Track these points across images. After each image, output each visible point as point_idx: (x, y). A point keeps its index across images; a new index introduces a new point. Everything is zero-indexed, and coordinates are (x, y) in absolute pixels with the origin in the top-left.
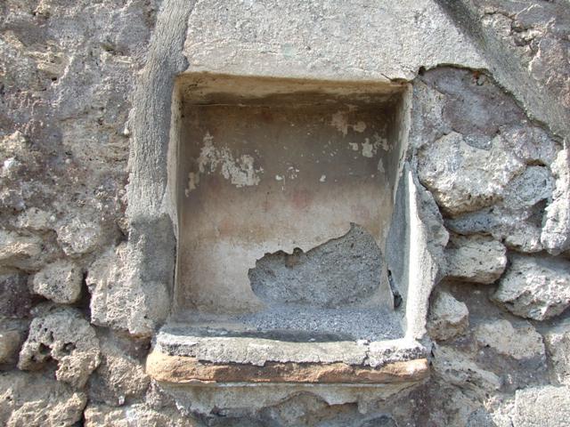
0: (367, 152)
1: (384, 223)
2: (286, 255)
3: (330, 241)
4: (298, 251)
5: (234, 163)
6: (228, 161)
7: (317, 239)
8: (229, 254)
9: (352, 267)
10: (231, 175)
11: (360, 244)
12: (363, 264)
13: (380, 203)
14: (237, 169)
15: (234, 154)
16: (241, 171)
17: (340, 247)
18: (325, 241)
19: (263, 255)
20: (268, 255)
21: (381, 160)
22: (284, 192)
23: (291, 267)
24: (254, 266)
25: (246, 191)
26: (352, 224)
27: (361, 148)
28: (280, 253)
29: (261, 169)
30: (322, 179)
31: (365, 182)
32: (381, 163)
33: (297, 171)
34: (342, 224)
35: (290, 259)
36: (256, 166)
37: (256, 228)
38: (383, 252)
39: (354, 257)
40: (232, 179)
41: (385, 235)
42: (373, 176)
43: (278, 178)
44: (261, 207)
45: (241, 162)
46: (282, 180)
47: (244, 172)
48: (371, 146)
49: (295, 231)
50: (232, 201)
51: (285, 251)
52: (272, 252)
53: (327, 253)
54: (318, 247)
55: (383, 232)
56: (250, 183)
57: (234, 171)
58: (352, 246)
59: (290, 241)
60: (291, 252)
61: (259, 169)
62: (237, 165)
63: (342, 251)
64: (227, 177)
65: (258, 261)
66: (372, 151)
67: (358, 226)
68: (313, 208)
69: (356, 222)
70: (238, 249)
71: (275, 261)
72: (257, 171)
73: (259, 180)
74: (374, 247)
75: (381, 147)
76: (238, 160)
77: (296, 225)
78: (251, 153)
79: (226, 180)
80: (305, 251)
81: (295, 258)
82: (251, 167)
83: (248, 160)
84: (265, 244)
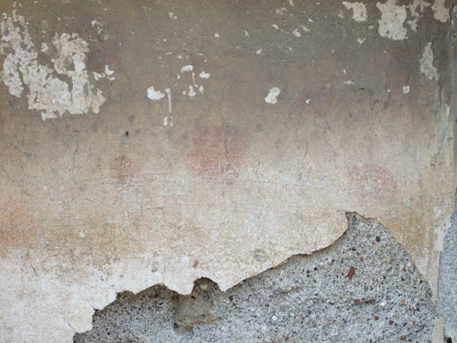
0: (390, 26)
1: (438, 213)
2: (176, 297)
3: (292, 260)
4: (205, 287)
5: (35, 55)
6: (19, 51)
7: (258, 254)
8: (21, 296)
9: (352, 330)
10: (26, 90)
11: (372, 269)
12: (381, 324)
13: (428, 161)
14: (44, 71)
15: (35, 30)
16: (55, 75)
17: (317, 276)
18: (278, 262)
19: (113, 298)
20: (124, 297)
21: (428, 48)
22: (169, 132)
23: (189, 329)
24: (86, 326)
25: (66, 126)
26: (352, 217)
27: (374, 15)
28: (158, 292)
29: (110, 72)
30: (272, 97)
31: (386, 105)
32: (428, 56)
33: (204, 75)
34: (326, 214)
35: (186, 309)
36: (93, 63)
37: (93, 225)
38: (434, 290)
39: (357, 302)
40: (31, 97)
41: (439, 245)
42: (406, 89)
43: (153, 94)
44: (107, 171)
45: (54, 51)
46: (163, 102)
47: (64, 78)
48: (402, 12)
49: (197, 232)
50: (28, 155)
51: (173, 286)
52: (136, 289)
53: (285, 293)
54: (260, 277)
55: (433, 237)
56: (78, 107)
57: (37, 75)
58: (352, 273)
59: (186, 259)
60: (186, 289)
61: (101, 71)
62: (44, 59)
63: (321, 285)
64: (15, 90)
65: (97, 313)
66: (405, 25)
67: (368, 220)
68: (247, 173)
69: (360, 211)
70: (47, 283)
71: (147, 315)
72: (97, 76)
73: (103, 100)
74: (410, 277)
75: (429, 12)
76: (45, 48)
77: (200, 218)
78: (81, 29)
79: (13, 101)
80: (224, 287)
81: (200, 306)
82: (80, 66)
83: (72, 48)
84: (117, 268)
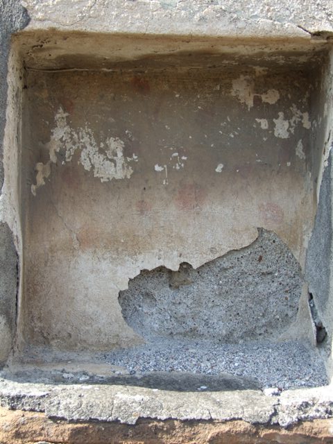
0: (280, 131)
1: (305, 228)
2: (170, 271)
3: (230, 252)
4: (185, 267)
5: (97, 149)
6: (88, 146)
7: (212, 250)
8: (92, 272)
9: (260, 288)
10: (93, 167)
11: (271, 257)
12: (276, 284)
13: (299, 201)
14: (102, 157)
15: (97, 136)
16: (107, 159)
17: (243, 261)
18: (222, 254)
19: (138, 273)
20: (144, 272)
21: (300, 142)
22: (166, 188)
23: (177, 287)
24: (125, 287)
25: (114, 186)
26: (260, 230)
27: (272, 125)
28: (161, 269)
29: (135, 157)
30: (219, 169)
31: (278, 172)
32: (300, 146)
33: (184, 158)
34: (247, 229)
35: (175, 278)
36: (127, 153)
37: (128, 235)
38: (303, 267)
39: (263, 274)
40: (95, 171)
41: (306, 245)
42: (289, 164)
43: (157, 168)
44: (134, 208)
45: (107, 147)
46: (163, 172)
47: (112, 160)
48: (286, 124)
49: (181, 239)
50: (95, 200)
51: (169, 267)
52: (150, 268)
53: (226, 269)
54: (213, 262)
55: (303, 240)
56: (119, 176)
57: (98, 159)
58: (260, 259)
59: (175, 253)
60: (176, 268)
61: (131, 156)
62: (101, 151)
63: (245, 266)
64: (87, 167)
65: (130, 280)
66: (288, 130)
67: (269, 232)
68: (206, 208)
69: (265, 227)
70: (104, 265)
71: (155, 280)
72: (129, 159)
73: (132, 171)
74: (291, 261)
75: (300, 124)
76: (102, 145)
77: (183, 232)
78: (120, 135)
79: (86, 173)
80: (195, 267)
81: (183, 276)
82: (120, 154)
83: (116, 145)
84: (140, 257)
